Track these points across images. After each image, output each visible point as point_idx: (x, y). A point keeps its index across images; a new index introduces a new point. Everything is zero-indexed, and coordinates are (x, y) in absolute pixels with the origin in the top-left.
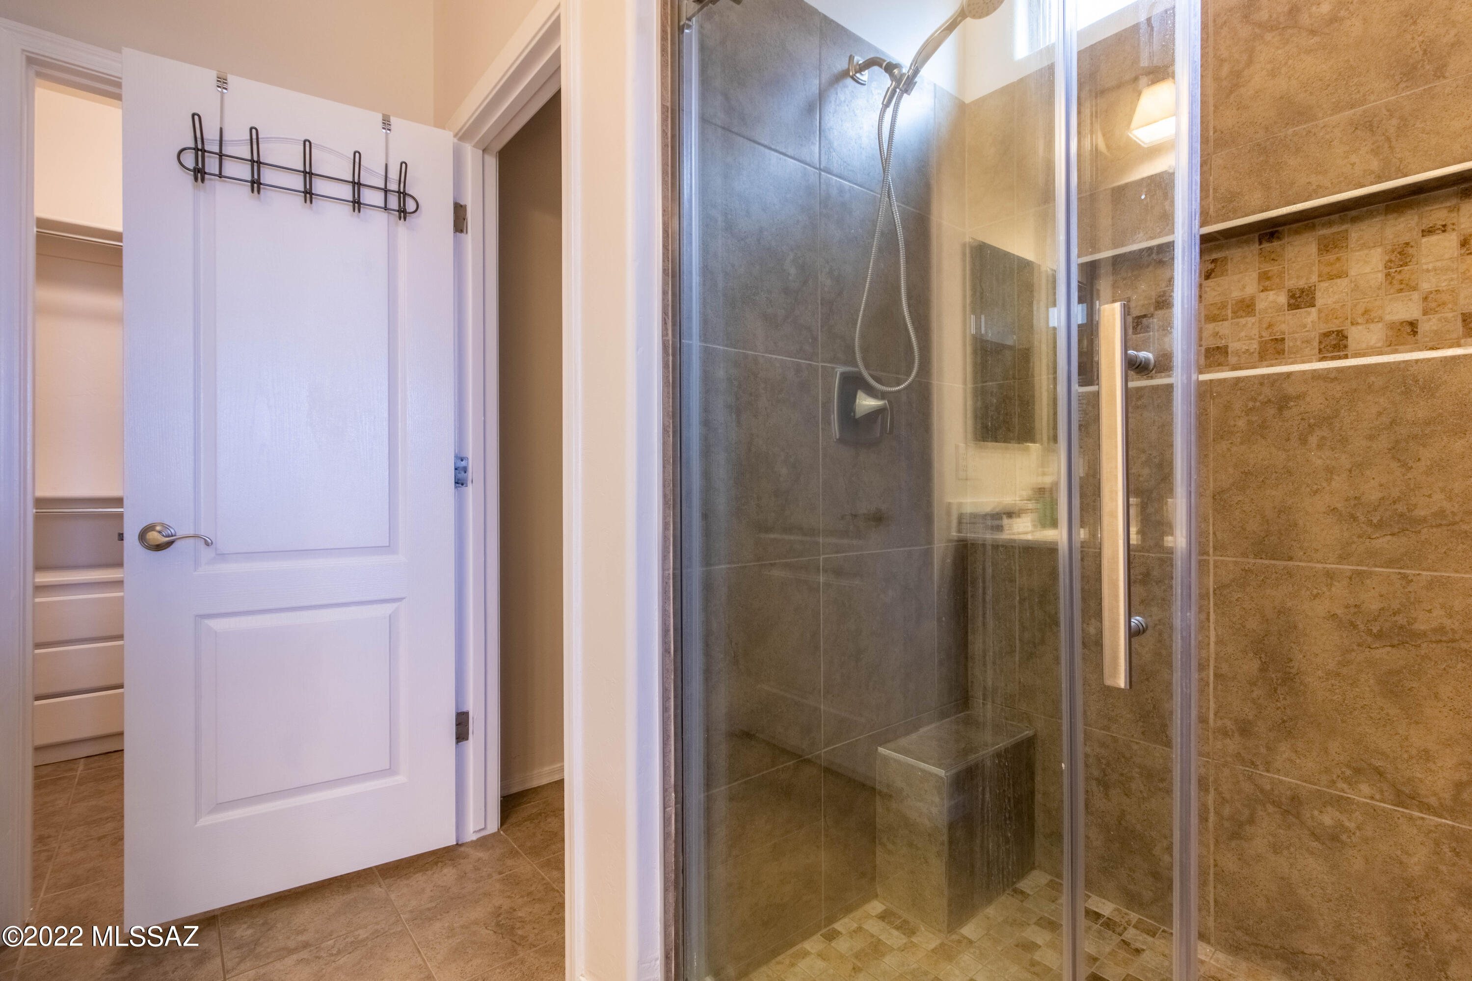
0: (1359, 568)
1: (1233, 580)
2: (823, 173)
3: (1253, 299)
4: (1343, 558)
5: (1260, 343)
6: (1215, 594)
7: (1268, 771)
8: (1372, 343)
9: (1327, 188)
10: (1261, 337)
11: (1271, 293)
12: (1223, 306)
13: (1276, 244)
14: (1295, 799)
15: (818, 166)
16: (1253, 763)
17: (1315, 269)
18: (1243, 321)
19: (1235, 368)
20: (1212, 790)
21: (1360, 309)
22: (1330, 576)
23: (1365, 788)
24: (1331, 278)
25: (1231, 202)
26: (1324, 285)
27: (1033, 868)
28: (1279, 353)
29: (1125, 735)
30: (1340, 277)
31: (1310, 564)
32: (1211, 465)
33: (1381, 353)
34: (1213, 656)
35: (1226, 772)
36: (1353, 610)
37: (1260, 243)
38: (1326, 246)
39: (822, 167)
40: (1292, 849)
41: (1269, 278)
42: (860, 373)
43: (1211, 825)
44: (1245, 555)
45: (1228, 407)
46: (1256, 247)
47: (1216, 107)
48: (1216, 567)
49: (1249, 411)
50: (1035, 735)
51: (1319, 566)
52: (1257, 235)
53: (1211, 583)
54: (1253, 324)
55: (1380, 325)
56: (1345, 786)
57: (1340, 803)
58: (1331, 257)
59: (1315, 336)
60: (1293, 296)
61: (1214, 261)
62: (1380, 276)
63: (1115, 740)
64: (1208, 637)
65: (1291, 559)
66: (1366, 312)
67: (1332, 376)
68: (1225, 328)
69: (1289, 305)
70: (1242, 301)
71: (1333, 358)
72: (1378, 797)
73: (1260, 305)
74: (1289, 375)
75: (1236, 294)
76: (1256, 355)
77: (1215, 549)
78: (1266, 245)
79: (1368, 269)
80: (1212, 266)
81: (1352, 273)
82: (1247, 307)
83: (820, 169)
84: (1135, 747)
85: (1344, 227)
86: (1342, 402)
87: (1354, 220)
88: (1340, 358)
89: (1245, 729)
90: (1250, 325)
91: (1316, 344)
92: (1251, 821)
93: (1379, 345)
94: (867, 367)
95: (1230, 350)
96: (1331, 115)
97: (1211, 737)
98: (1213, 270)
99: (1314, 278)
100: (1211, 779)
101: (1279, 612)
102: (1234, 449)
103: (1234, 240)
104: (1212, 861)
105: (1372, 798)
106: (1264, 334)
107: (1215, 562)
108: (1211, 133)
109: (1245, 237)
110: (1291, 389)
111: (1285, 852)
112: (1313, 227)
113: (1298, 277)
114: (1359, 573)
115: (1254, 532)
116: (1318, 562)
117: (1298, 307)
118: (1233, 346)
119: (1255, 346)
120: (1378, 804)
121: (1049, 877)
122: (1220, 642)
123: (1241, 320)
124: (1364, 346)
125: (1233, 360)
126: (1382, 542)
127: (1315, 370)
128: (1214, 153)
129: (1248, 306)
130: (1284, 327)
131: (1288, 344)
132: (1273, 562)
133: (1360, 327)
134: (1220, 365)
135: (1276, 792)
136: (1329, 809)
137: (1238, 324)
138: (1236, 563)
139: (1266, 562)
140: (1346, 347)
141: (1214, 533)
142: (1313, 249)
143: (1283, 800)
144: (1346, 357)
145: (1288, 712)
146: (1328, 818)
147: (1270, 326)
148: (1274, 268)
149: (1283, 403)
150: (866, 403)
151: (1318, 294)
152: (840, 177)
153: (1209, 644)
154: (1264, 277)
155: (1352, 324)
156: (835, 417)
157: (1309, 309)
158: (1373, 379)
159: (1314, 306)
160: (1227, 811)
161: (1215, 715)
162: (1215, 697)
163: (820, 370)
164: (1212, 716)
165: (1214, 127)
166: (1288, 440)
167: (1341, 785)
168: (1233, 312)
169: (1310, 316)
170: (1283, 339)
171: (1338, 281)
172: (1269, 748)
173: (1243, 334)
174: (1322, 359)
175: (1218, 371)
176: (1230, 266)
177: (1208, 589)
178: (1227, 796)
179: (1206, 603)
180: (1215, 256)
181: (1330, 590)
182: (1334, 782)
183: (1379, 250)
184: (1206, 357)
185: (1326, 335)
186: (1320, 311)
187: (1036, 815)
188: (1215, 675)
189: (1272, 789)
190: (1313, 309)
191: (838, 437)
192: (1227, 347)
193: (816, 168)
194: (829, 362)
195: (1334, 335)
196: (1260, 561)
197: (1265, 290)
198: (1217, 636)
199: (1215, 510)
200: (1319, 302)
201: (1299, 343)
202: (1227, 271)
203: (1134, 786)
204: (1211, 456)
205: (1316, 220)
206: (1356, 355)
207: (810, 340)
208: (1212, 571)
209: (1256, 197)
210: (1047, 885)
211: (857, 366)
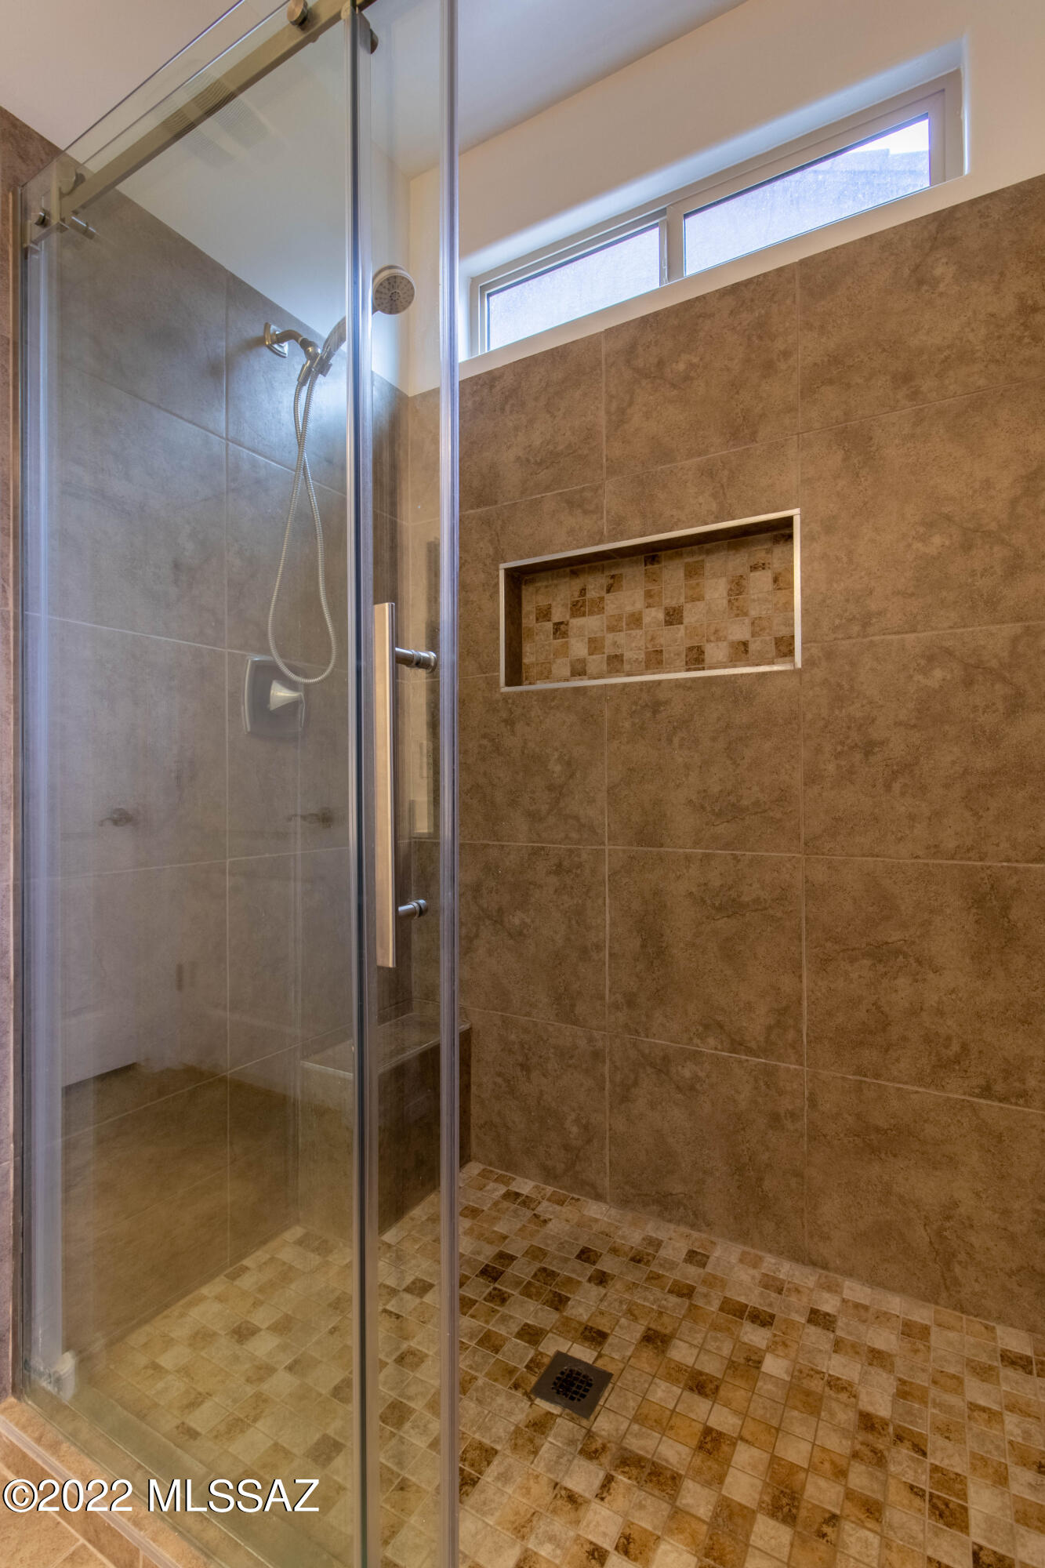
0: (707, 851)
1: (622, 867)
2: (230, 444)
3: (640, 613)
4: (696, 843)
5: (646, 653)
6: (609, 880)
7: (647, 1037)
8: (720, 658)
9: (684, 522)
10: (647, 648)
11: (653, 609)
12: (620, 618)
13: (656, 566)
14: (666, 1059)
15: (224, 436)
16: (636, 1031)
17: (683, 591)
18: (633, 633)
19: (629, 675)
20: (607, 1061)
21: (712, 629)
22: (688, 858)
23: (711, 1041)
24: (693, 600)
25: (619, 525)
26: (689, 606)
27: (470, 1161)
28: (659, 663)
29: (543, 1019)
30: (699, 600)
31: (675, 850)
32: (606, 763)
33: (725, 667)
34: (608, 937)
35: (618, 1041)
36: (703, 888)
37: (646, 565)
38: (690, 572)
39: (229, 437)
40: (664, 1104)
41: (651, 596)
42: (275, 662)
43: (607, 1093)
44: (630, 844)
45: (618, 710)
46: (642, 568)
47: (607, 437)
48: (610, 855)
49: (632, 714)
50: (471, 1028)
51: (681, 850)
52: (643, 556)
53: (607, 870)
54: (641, 636)
55: (725, 644)
56: (699, 1041)
57: (695, 1056)
58: (693, 582)
59: (683, 649)
60: (668, 614)
61: (613, 577)
62: (725, 602)
63: (535, 1024)
64: (604, 920)
65: (662, 845)
66: (716, 631)
67: (688, 685)
68: (621, 638)
69: (666, 622)
70: (633, 615)
71: (695, 670)
72: (719, 1047)
73: (646, 620)
74: (660, 682)
75: (629, 609)
76: (643, 663)
77: (609, 839)
78: (649, 567)
79: (716, 595)
80: (611, 581)
81: (707, 597)
82: (636, 620)
83: (227, 439)
84: (551, 1029)
85: (701, 558)
86: (695, 708)
87: (708, 552)
88: (699, 669)
89: (631, 1002)
90: (638, 637)
91: (684, 656)
92: (636, 1084)
93: (725, 660)
94: (282, 656)
95: (625, 658)
96: (686, 459)
97: (607, 1012)
98: (612, 585)
99: (682, 600)
100: (607, 1050)
101: (655, 894)
102: (623, 747)
103: (627, 559)
104: (608, 1126)
105: (716, 1049)
106: (648, 646)
107: (610, 850)
108: (604, 460)
109: (635, 558)
110: (662, 696)
111: (659, 1107)
112: (681, 555)
113: (672, 597)
114: (707, 856)
115: (637, 823)
116: (680, 847)
117: (671, 624)
118: (628, 655)
119: (642, 656)
120: (720, 1053)
121: (482, 1167)
122: (613, 924)
123: (632, 631)
124: (715, 660)
125: (627, 667)
126: (722, 829)
127: (677, 679)
128: (607, 479)
129: (638, 620)
130: (662, 641)
131: (665, 655)
132: (650, 849)
133: (712, 644)
134: (617, 671)
135: (653, 1055)
136: (688, 1063)
137: (630, 634)
138: (624, 851)
139: (645, 849)
140: (703, 660)
141: (609, 825)
142: (681, 573)
143: (658, 1061)
144: (703, 669)
145: (661, 982)
146: (687, 1071)
147: (653, 639)
148: (655, 588)
149: (656, 707)
150: (280, 694)
151: (685, 614)
152: (254, 451)
153: (605, 927)
154: (649, 594)
155: (707, 641)
156: (245, 708)
157: (679, 626)
158: (714, 689)
159: (682, 623)
160: (618, 1078)
161: (610, 991)
162: (610, 975)
163: (227, 656)
164: (607, 992)
165: (607, 456)
166: (660, 740)
167: (696, 1041)
168: (627, 625)
169: (680, 631)
170: (662, 651)
171: (697, 603)
172: (647, 1016)
173: (634, 645)
174: (688, 670)
175: (617, 676)
176: (624, 583)
177: (604, 877)
178: (618, 1064)
179: (603, 889)
180: (613, 572)
181: (688, 872)
182: (691, 1039)
183: (724, 579)
184: (608, 664)
185: (690, 649)
186: (686, 628)
187: (472, 1107)
188: (611, 955)
189: (650, 1053)
190: (682, 627)
191: (249, 730)
192: (622, 655)
193: (221, 437)
194: (240, 649)
195: (696, 650)
196: (641, 848)
197: (649, 606)
198: (611, 918)
199: (609, 803)
200: (686, 621)
201: (672, 655)
202: (622, 586)
203: (550, 1066)
204: (606, 754)
205: (684, 549)
206: (710, 668)
207: (213, 624)
208: (607, 859)
209: (636, 524)
210: (479, 1175)
211: (271, 655)
